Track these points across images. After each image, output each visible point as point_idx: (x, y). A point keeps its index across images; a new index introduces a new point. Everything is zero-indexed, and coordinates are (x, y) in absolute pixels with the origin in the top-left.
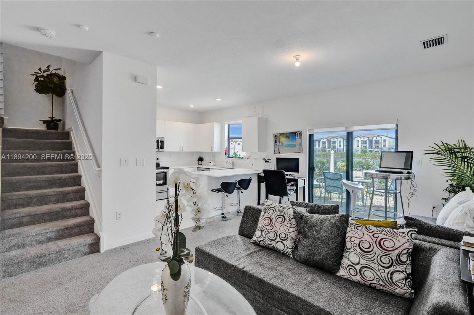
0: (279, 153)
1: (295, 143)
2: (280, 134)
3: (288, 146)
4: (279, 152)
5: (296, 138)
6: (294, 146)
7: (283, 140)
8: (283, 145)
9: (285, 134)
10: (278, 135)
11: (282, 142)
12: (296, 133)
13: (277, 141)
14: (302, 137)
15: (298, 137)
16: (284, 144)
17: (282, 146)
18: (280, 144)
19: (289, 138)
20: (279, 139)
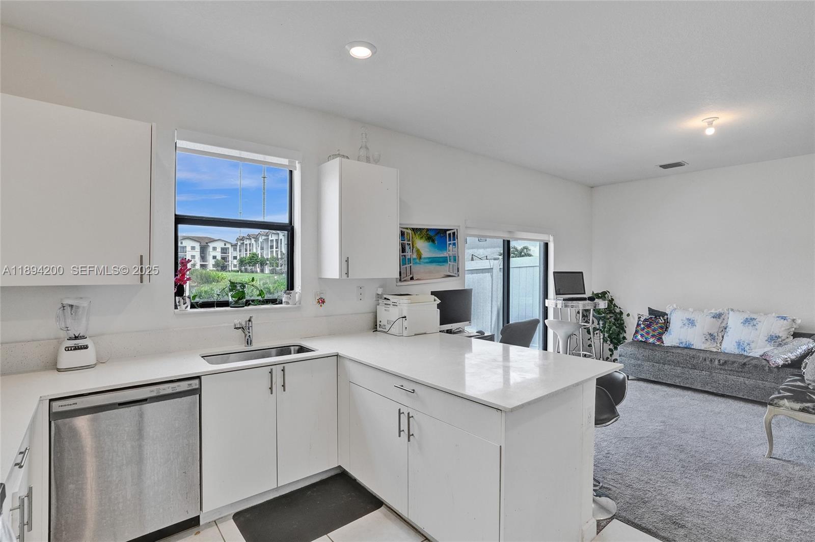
0: (412, 279)
1: (444, 254)
2: (413, 229)
3: (433, 261)
4: (411, 276)
5: (448, 243)
6: (444, 260)
7: (422, 245)
8: (420, 258)
9: (424, 232)
10: (407, 231)
11: (418, 251)
12: (448, 232)
13: (407, 248)
14: (457, 241)
15: (452, 242)
16: (423, 256)
17: (418, 261)
18: (415, 256)
19: (433, 241)
20: (411, 243)
